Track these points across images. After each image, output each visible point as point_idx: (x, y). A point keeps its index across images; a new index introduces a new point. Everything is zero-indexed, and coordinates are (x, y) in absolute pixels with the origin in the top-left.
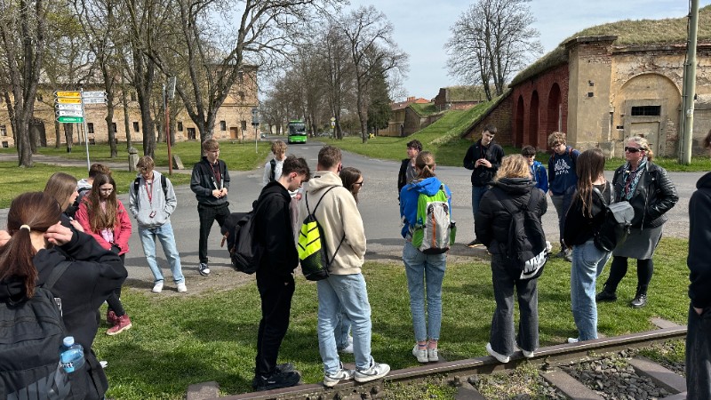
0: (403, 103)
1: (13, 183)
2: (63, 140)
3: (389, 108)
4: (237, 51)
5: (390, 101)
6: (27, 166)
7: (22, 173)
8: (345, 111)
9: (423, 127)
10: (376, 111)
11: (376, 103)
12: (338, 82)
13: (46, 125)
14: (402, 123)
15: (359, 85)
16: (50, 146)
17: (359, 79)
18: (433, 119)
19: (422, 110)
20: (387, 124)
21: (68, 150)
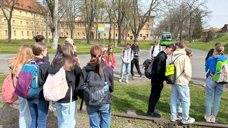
0: (208, 29)
1: (86, 48)
2: (98, 38)
3: (202, 31)
4: (149, 11)
5: (202, 28)
6: (89, 44)
7: (88, 46)
8: (184, 32)
9: (215, 38)
10: (196, 32)
11: (196, 29)
12: (183, 21)
13: (94, 33)
14: (206, 37)
15: (191, 22)
16: (94, 39)
17: (191, 20)
18: (220, 36)
19: (216, 32)
20: (200, 37)
21: (99, 41)
